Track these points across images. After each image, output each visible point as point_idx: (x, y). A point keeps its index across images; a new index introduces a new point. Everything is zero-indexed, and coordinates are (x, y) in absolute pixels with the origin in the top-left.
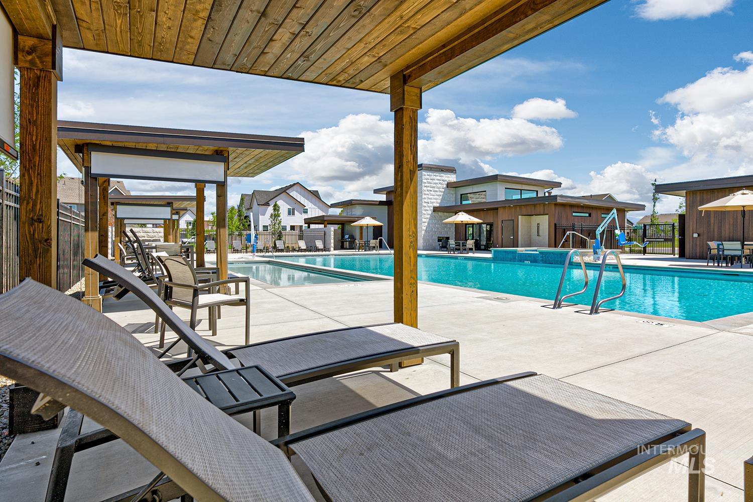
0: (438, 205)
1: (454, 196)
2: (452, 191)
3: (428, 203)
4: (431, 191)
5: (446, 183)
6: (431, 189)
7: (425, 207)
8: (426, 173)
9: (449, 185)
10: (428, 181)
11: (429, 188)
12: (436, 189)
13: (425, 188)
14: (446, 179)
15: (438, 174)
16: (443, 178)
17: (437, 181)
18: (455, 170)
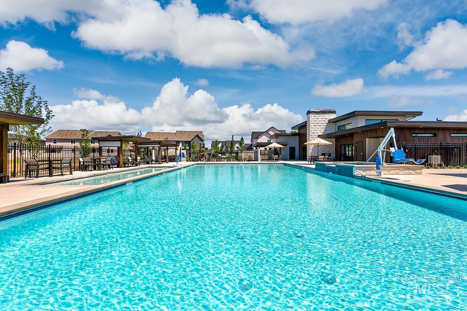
0: (322, 134)
1: (334, 128)
2: (333, 125)
3: (314, 133)
4: (316, 126)
5: (328, 120)
6: (316, 125)
7: (312, 135)
8: (312, 115)
9: (330, 121)
10: (314, 120)
11: (314, 124)
12: (320, 124)
13: (312, 124)
14: (328, 117)
15: (321, 115)
16: (326, 117)
17: (321, 119)
18: (335, 112)
